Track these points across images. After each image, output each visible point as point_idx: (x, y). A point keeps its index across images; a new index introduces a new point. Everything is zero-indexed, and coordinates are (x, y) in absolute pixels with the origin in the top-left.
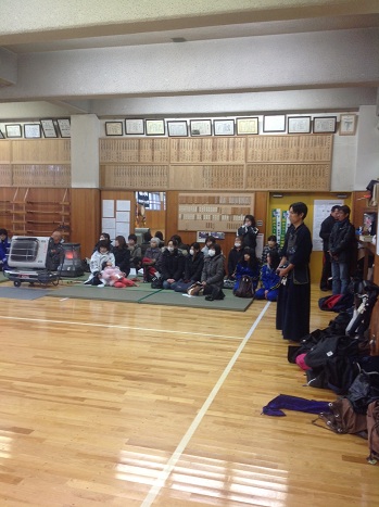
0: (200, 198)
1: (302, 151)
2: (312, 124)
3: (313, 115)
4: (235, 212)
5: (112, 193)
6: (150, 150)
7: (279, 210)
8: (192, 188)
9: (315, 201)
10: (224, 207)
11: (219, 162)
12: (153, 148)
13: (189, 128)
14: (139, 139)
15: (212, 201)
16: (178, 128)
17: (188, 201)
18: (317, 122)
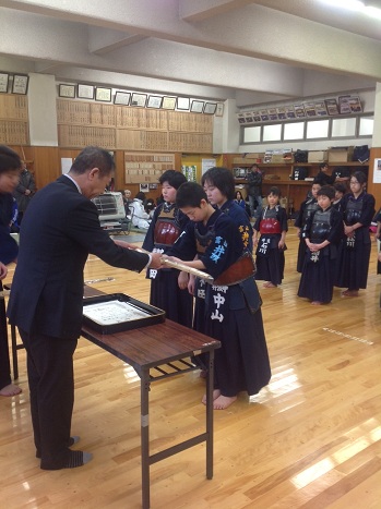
0: (141, 157)
1: (198, 125)
2: (204, 107)
3: (205, 101)
5: (70, 151)
6: (99, 114)
8: (133, 149)
9: (203, 159)
10: (156, 164)
13: (131, 98)
14: (89, 104)
16: (123, 98)
17: (132, 160)
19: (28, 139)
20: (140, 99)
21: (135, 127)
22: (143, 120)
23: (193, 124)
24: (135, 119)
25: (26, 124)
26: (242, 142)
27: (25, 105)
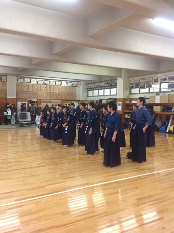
1: (70, 90)
2: (72, 84)
8: (45, 98)
11: (51, 92)
12: (33, 87)
13: (44, 82)
14: (29, 84)
15: (50, 102)
17: (44, 102)
19: (6, 96)
20: (47, 82)
21: (45, 91)
22: (49, 89)
23: (68, 90)
24: (45, 89)
25: (6, 91)
26: (88, 96)
27: (6, 85)
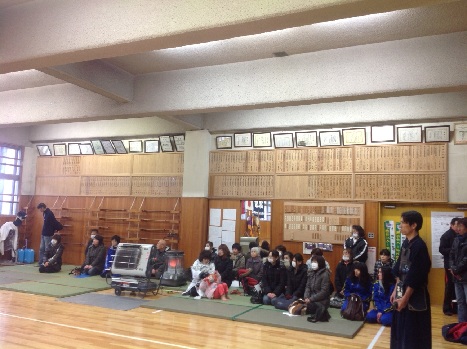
0: (306, 207)
1: (414, 161)
2: (424, 133)
3: (424, 125)
4: (342, 223)
5: (219, 202)
6: (257, 161)
7: (392, 222)
8: (298, 197)
9: (433, 213)
11: (326, 172)
12: (260, 160)
13: (295, 140)
14: (247, 152)
15: (319, 211)
16: (284, 140)
18: (429, 131)
20: (309, 138)
21: (302, 171)
22: (314, 163)
24: (303, 163)
